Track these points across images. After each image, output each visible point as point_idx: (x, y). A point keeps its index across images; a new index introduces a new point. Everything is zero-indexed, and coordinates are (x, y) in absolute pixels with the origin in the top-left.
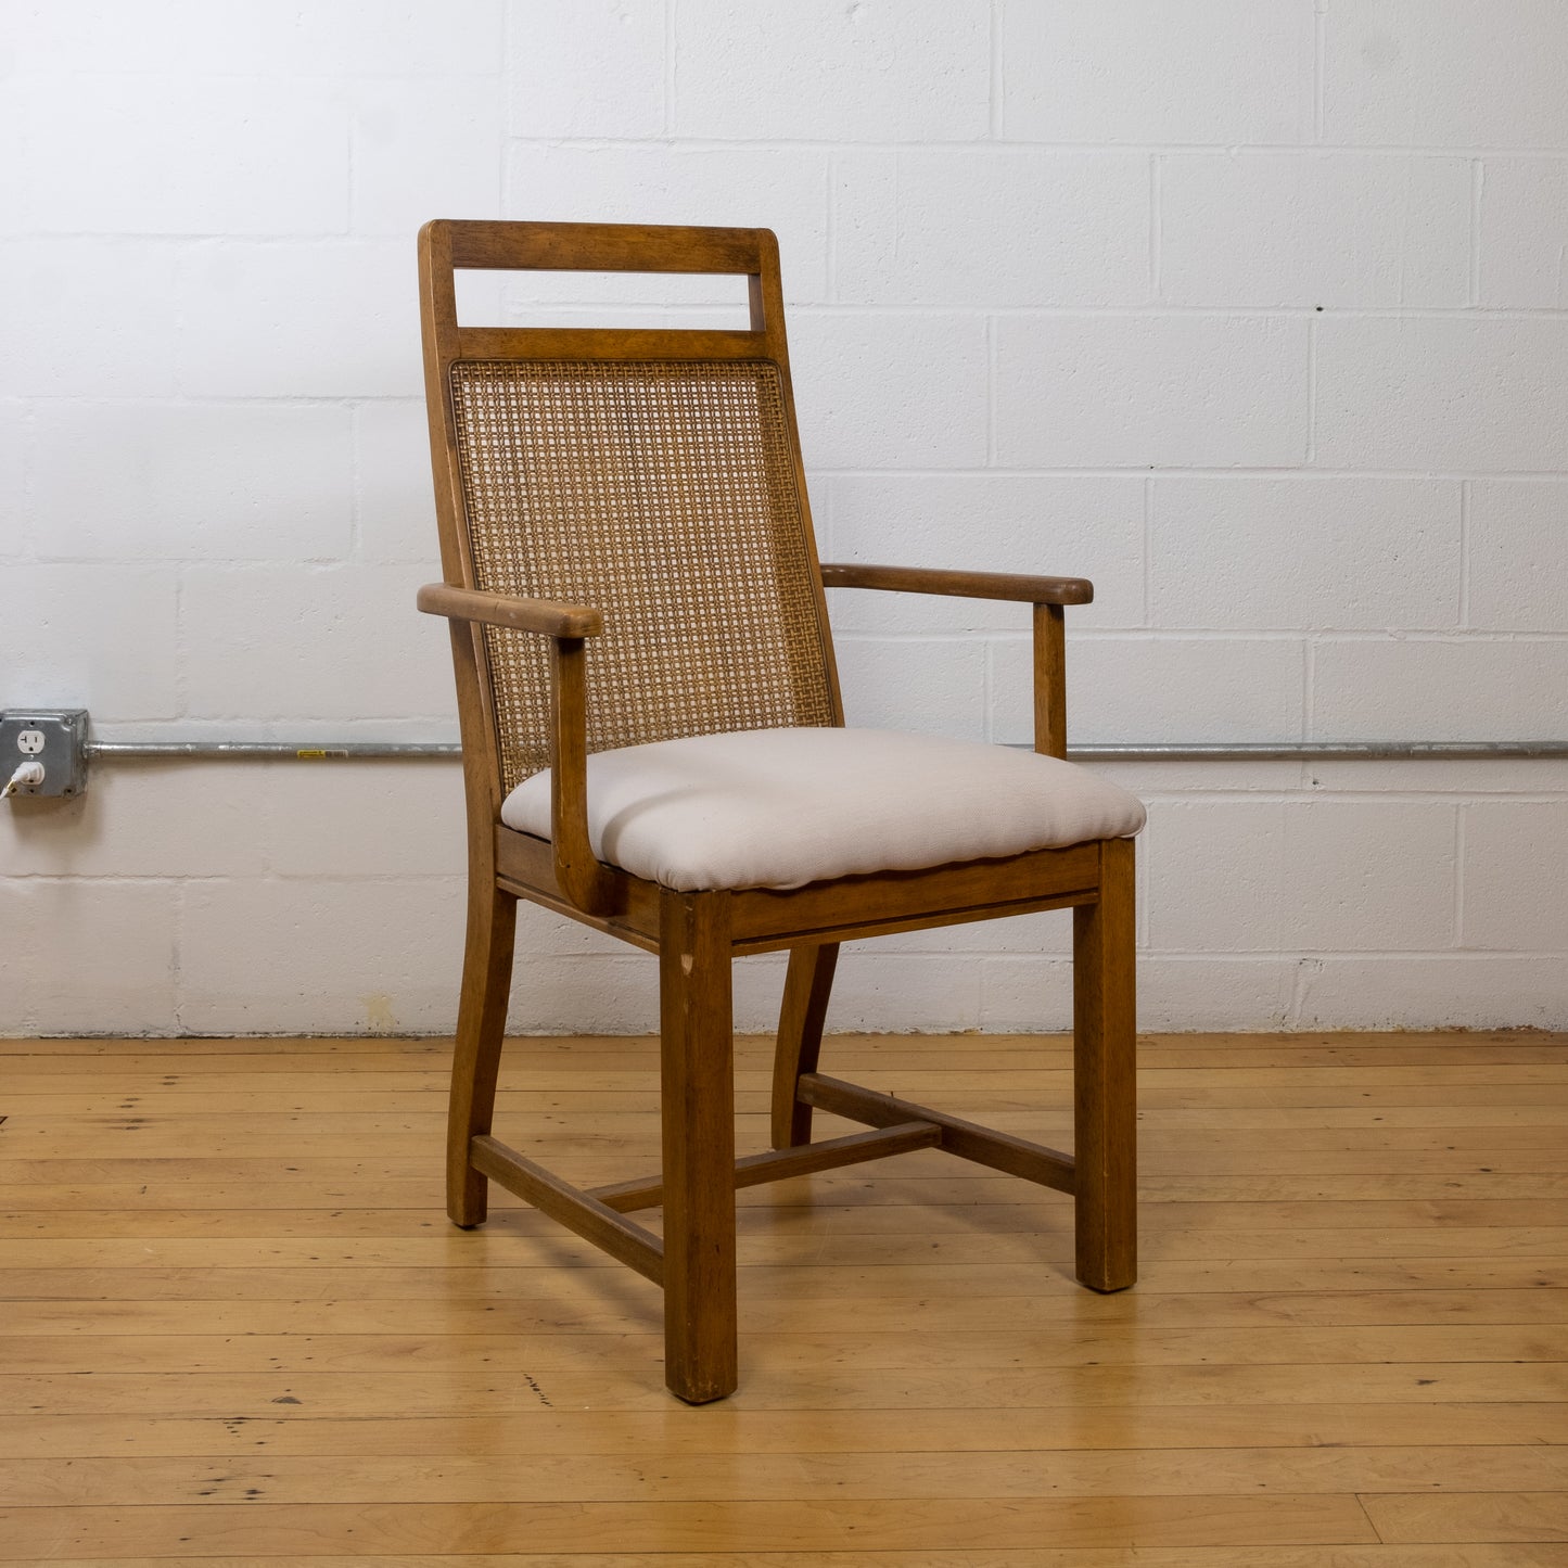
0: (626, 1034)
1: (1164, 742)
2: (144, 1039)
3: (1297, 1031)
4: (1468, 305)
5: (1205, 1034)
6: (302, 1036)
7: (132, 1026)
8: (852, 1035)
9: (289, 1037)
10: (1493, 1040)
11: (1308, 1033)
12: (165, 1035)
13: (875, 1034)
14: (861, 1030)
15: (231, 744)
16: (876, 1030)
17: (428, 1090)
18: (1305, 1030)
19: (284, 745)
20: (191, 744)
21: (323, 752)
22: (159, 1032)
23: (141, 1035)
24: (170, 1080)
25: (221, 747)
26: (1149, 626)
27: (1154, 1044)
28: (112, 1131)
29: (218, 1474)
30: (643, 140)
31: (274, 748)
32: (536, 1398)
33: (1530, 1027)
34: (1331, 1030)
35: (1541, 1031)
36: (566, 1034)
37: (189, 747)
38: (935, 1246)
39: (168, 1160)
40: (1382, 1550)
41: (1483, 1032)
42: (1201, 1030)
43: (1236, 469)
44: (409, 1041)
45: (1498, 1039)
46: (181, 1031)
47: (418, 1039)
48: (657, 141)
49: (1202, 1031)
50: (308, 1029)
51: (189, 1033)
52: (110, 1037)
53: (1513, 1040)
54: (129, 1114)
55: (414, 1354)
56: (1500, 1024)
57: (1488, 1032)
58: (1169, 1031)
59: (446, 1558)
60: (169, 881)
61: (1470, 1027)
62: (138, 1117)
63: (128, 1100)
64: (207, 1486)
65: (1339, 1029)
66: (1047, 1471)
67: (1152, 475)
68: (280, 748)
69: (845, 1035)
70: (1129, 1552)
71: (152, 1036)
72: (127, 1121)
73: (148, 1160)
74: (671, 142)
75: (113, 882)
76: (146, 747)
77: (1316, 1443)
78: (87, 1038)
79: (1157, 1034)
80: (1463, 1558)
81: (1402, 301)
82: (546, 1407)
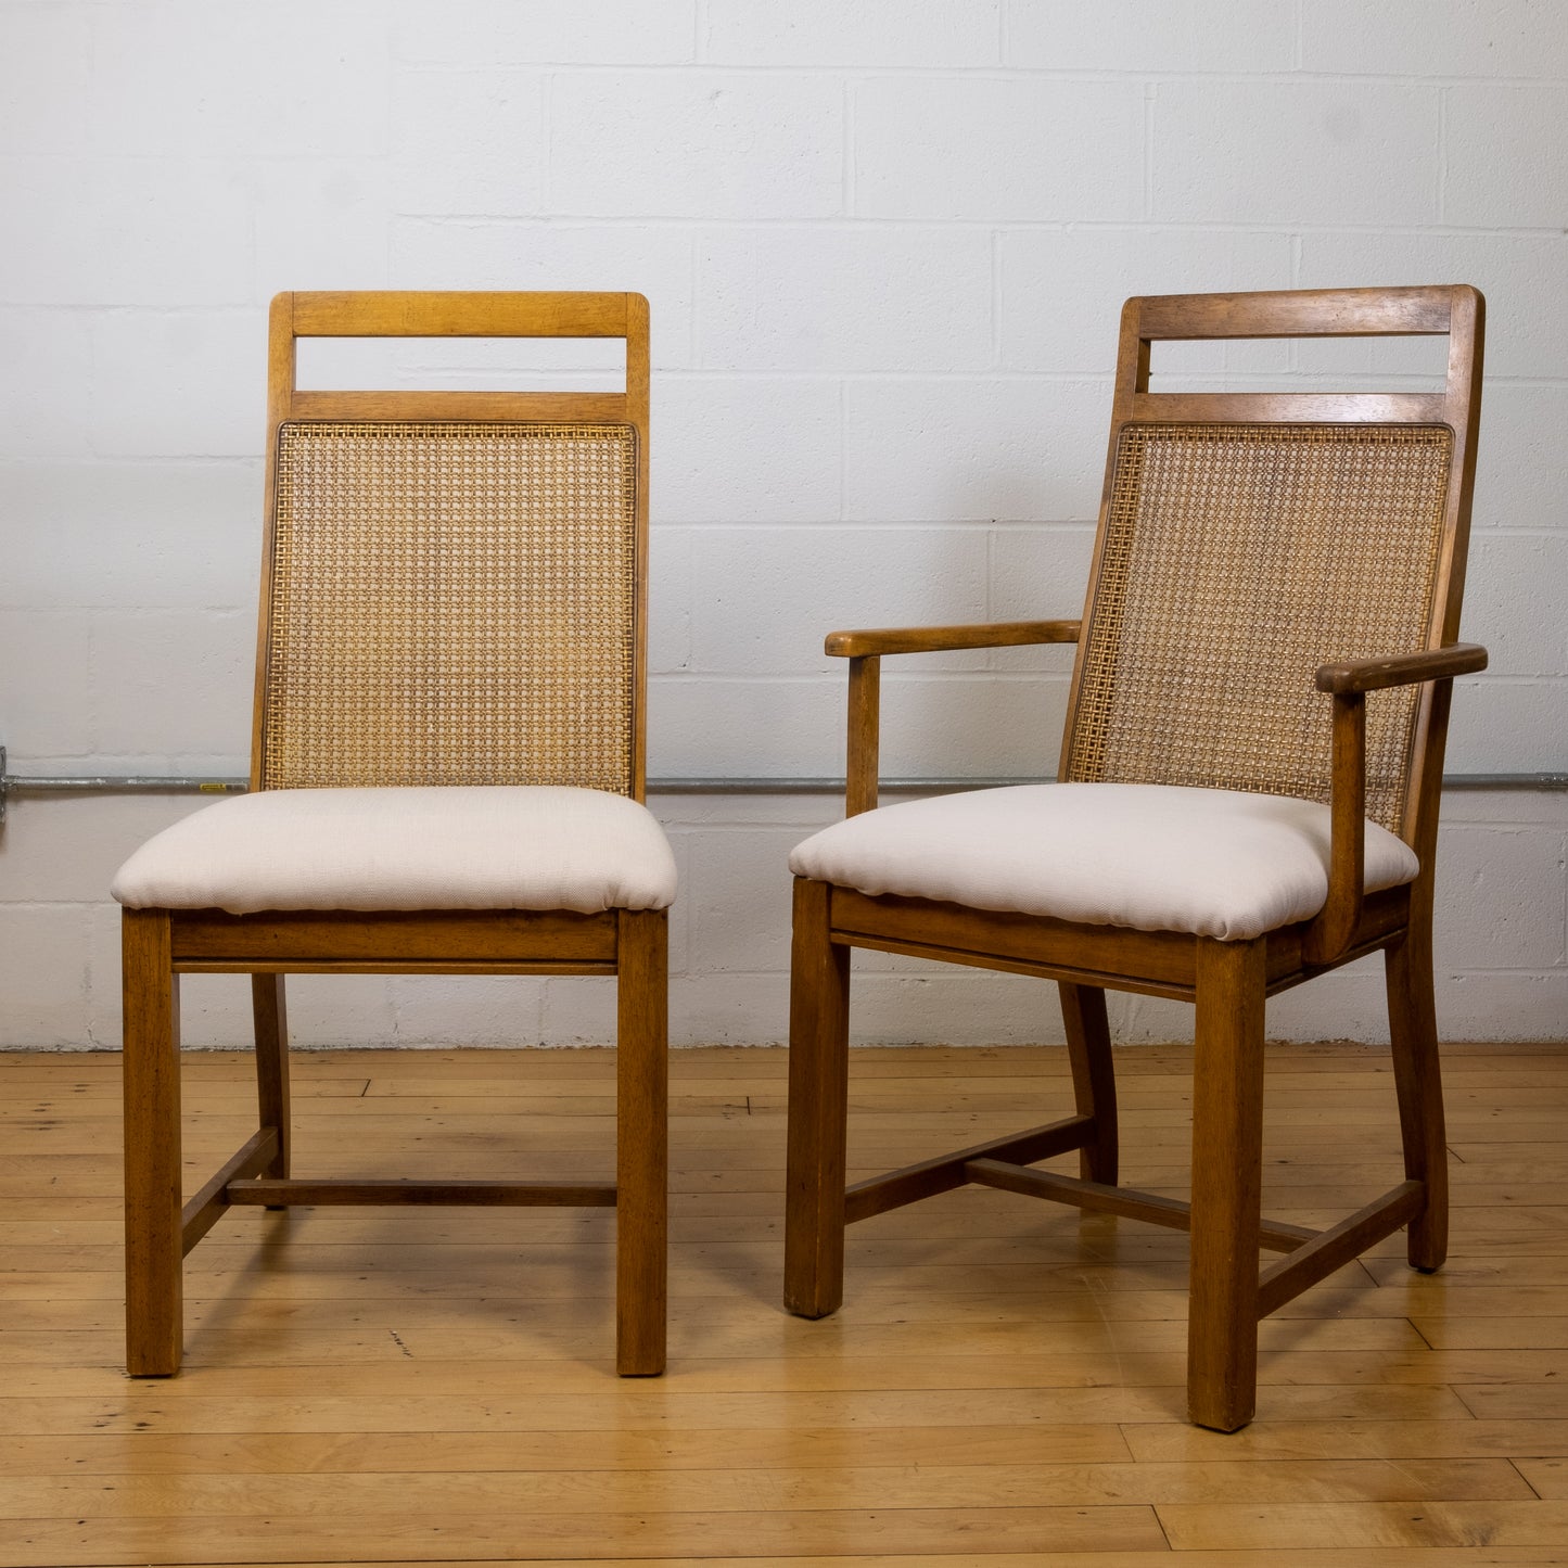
0: (506, 1047)
1: (1006, 775)
2: (58, 1053)
3: (1130, 1044)
4: (1287, 370)
5: (1045, 1046)
6: (205, 1050)
7: (48, 1043)
8: (716, 1048)
9: (193, 1051)
10: (1310, 1051)
11: (1140, 1046)
12: (78, 1049)
13: (737, 1047)
14: (725, 1044)
15: (138, 778)
16: (739, 1044)
17: (319, 1095)
18: (1138, 1043)
19: (188, 779)
20: (102, 778)
21: (224, 786)
22: (74, 1046)
23: (56, 1049)
24: (81, 1088)
25: (130, 782)
26: (992, 668)
27: (996, 1055)
28: (26, 1131)
29: (111, 1410)
30: (520, 217)
31: (178, 782)
32: (399, 1349)
33: (1346, 1040)
34: (1162, 1043)
35: (1357, 1044)
36: (451, 1047)
37: (99, 781)
38: (771, 1226)
39: (78, 1156)
40: (1135, 1467)
41: (1304, 1045)
42: (1041, 1043)
43: (1073, 522)
44: (305, 1054)
45: (1315, 1051)
46: (92, 1046)
47: (313, 1052)
48: (534, 218)
49: (1042, 1045)
50: (211, 1043)
51: (100, 1047)
52: (27, 1051)
53: (1328, 1052)
54: (41, 1116)
55: (292, 1315)
56: (1318, 1037)
57: (1307, 1044)
58: (1011, 1044)
59: (309, 1475)
60: (81, 906)
61: (1291, 1040)
62: (53, 1119)
63: (42, 1105)
64: (102, 1420)
65: (1169, 1042)
66: (848, 1407)
67: (994, 528)
68: (184, 782)
69: (710, 1047)
70: (912, 1470)
71: (65, 1050)
72: (40, 1122)
73: (58, 1156)
74: (547, 219)
75: (29, 907)
76: (59, 782)
77: (1089, 1383)
78: (5, 1052)
79: (1000, 1047)
80: (1203, 1473)
81: (1226, 366)
82: (407, 1358)
